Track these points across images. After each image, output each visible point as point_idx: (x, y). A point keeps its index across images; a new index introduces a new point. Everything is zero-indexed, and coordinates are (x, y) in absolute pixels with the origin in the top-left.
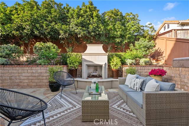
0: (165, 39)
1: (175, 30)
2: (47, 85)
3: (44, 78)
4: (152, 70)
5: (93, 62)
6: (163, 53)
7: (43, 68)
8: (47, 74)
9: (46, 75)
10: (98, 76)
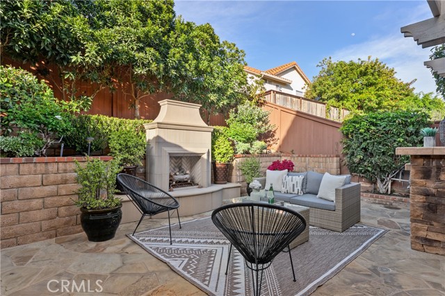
0: (280, 109)
1: (274, 91)
2: (47, 230)
3: (35, 203)
4: (274, 163)
5: (180, 147)
6: (275, 132)
7: (32, 165)
8: (46, 187)
9: (42, 194)
10: (189, 181)
